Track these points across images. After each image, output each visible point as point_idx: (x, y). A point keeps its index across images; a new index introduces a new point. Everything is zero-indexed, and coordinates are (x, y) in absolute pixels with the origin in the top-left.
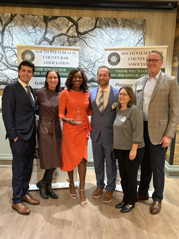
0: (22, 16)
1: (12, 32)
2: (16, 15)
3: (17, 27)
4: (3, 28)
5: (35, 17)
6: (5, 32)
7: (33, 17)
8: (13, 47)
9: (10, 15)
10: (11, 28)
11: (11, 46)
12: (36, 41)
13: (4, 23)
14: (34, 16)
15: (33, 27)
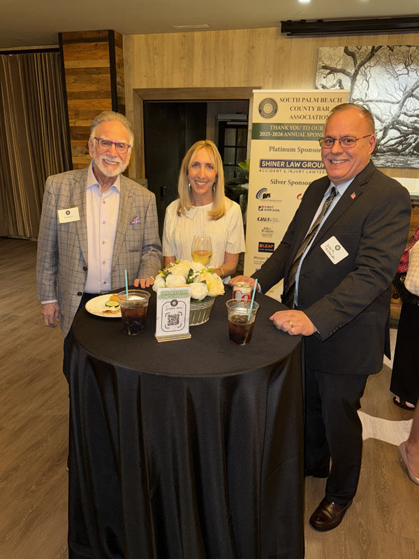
0: (390, 49)
1: (369, 76)
2: (380, 47)
3: (379, 67)
4: (355, 71)
5: (412, 48)
6: (358, 77)
7: (408, 48)
8: (367, 99)
9: (370, 48)
10: (368, 69)
11: (363, 98)
12: (406, 87)
13: (359, 62)
14: (409, 46)
15: (406, 65)
